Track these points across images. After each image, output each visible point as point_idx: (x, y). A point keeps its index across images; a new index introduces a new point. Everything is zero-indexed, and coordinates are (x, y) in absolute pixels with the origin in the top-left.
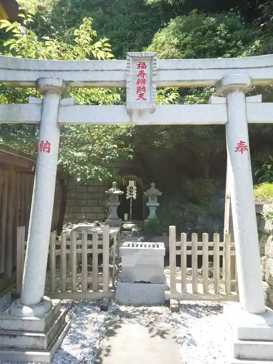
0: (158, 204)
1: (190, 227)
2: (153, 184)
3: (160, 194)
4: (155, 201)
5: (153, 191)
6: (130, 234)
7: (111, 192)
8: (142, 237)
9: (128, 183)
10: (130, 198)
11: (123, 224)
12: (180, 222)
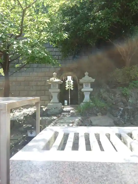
0: (92, 90)
1: (122, 107)
2: (86, 73)
3: (93, 80)
4: (89, 87)
5: (87, 79)
6: (69, 114)
7: (52, 80)
8: (79, 117)
9: (67, 78)
10: (68, 89)
11: (63, 108)
12: (113, 103)
